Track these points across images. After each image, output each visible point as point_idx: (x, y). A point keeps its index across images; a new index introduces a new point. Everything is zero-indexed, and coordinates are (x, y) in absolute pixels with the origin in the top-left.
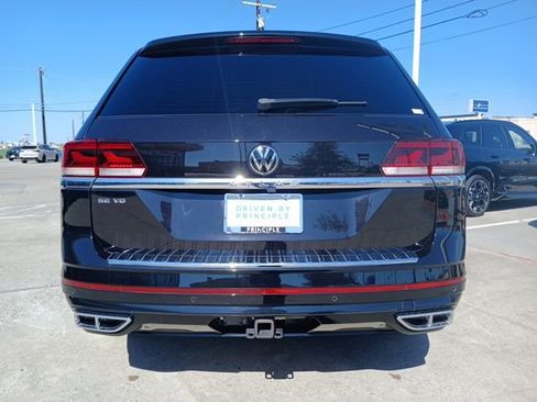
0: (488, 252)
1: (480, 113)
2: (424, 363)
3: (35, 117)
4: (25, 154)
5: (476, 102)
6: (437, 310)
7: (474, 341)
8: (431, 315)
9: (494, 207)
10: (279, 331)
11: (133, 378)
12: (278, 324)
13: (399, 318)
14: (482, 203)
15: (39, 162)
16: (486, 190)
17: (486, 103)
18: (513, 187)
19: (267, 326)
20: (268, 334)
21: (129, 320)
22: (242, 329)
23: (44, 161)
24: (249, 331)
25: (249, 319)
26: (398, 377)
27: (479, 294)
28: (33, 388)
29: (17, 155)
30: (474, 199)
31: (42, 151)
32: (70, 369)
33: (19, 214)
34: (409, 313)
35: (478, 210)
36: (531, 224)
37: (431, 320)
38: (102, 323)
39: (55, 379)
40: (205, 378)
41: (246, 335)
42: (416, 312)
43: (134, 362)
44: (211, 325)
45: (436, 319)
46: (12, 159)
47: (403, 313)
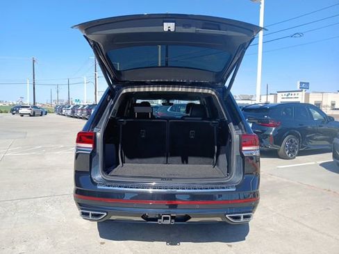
0: (292, 182)
1: (304, 90)
2: (244, 239)
3: (29, 88)
4: (22, 111)
5: (301, 83)
6: (245, 213)
7: (272, 230)
8: (242, 215)
9: (301, 154)
10: (173, 221)
11: (102, 243)
12: (172, 218)
13: (227, 216)
14: (294, 151)
15: (31, 116)
16: (296, 144)
17: (308, 83)
18: (314, 141)
19: (167, 218)
20: (168, 222)
21: (106, 214)
22: (156, 220)
23: (34, 115)
24: (159, 220)
25: (159, 215)
26: (231, 246)
27: (280, 205)
28: (55, 247)
29: (17, 112)
30: (289, 149)
31: (33, 109)
32: (71, 238)
33: (27, 152)
34: (232, 214)
35: (292, 156)
36: (321, 165)
37: (242, 217)
38: (93, 215)
39: (64, 243)
40: (137, 244)
41: (158, 222)
42: (235, 213)
43: (102, 236)
44: (142, 217)
45: (245, 217)
46: (14, 114)
47: (229, 214)
